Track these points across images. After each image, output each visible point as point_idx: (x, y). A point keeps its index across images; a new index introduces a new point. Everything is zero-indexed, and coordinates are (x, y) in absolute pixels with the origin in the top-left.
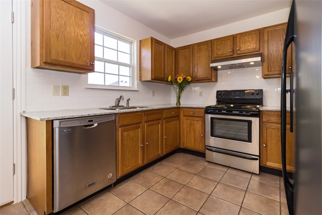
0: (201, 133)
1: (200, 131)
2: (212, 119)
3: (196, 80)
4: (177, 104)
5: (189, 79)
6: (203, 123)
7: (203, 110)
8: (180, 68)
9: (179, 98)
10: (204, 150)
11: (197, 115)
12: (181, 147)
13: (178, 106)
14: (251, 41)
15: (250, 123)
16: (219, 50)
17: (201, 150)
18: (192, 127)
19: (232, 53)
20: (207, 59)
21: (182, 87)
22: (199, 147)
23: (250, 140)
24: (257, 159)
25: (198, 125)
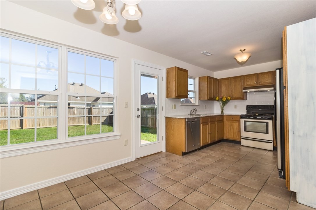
0: (237, 130)
1: (237, 128)
2: (245, 122)
3: (233, 99)
4: (221, 113)
5: (229, 98)
6: (239, 124)
7: (239, 117)
8: (222, 92)
9: (223, 110)
10: (240, 140)
11: (235, 120)
12: (225, 138)
13: (222, 115)
14: (268, 78)
15: (267, 123)
16: (248, 82)
17: (238, 139)
18: (232, 126)
19: (256, 84)
20: (240, 86)
21: (224, 103)
22: (236, 138)
23: (267, 132)
24: (272, 143)
25: (236, 125)
